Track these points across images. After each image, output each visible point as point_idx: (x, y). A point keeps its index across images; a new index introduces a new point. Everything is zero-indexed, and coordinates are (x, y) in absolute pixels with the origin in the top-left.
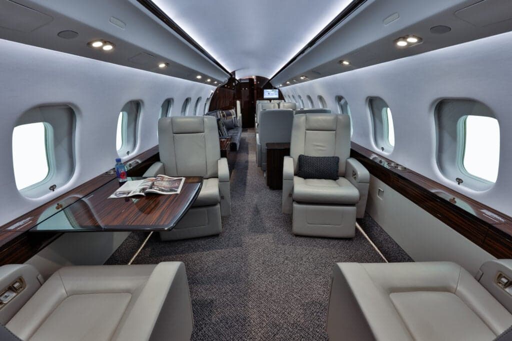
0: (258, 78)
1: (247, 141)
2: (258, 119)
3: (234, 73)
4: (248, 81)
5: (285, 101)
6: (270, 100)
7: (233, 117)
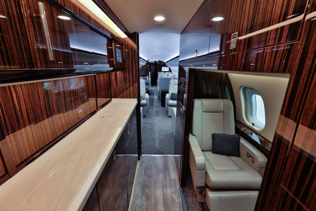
0: (159, 61)
1: (153, 91)
2: (158, 81)
3: (149, 60)
4: (154, 62)
5: (172, 73)
6: (165, 72)
7: (147, 80)
